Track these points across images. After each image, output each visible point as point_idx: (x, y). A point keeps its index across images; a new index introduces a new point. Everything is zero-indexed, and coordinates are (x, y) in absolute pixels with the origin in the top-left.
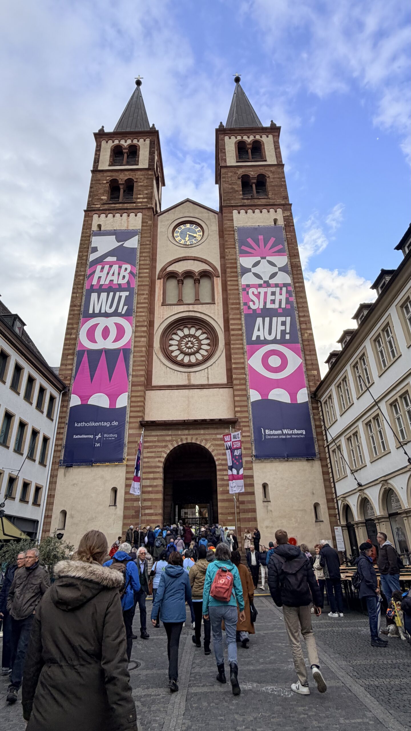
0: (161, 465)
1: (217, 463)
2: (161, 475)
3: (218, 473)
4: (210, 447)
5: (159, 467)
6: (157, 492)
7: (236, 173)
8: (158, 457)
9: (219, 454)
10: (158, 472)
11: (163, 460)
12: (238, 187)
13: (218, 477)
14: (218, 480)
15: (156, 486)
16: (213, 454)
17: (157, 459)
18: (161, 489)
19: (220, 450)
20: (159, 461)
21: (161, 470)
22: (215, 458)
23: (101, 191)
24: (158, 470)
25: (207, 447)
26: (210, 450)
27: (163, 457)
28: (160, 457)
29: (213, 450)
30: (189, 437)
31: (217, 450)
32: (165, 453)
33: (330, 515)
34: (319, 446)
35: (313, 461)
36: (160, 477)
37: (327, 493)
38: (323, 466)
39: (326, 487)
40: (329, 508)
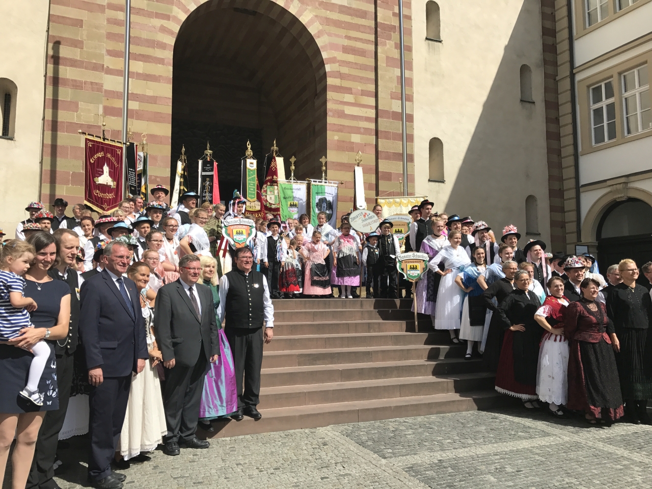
0: (171, 41)
1: (328, 68)
2: (167, 71)
3: (330, 95)
4: (311, 22)
5: (163, 46)
6: (156, 118)
8: (159, 16)
9: (333, 47)
10: (161, 61)
11: (176, 28)
13: (330, 105)
14: (329, 113)
15: (153, 100)
16: (320, 42)
17: (158, 22)
18: (167, 109)
19: (337, 36)
20: (163, 29)
21: (169, 55)
22: (324, 55)
24: (158, 53)
25: (304, 19)
26: (313, 30)
27: (175, 19)
28: (167, 17)
29: (320, 33)
31: (329, 35)
32: (185, 9)
33: (553, 224)
34: (546, 76)
35: (532, 105)
36: (164, 74)
37: (551, 178)
38: (548, 120)
39: (550, 165)
40: (553, 209)
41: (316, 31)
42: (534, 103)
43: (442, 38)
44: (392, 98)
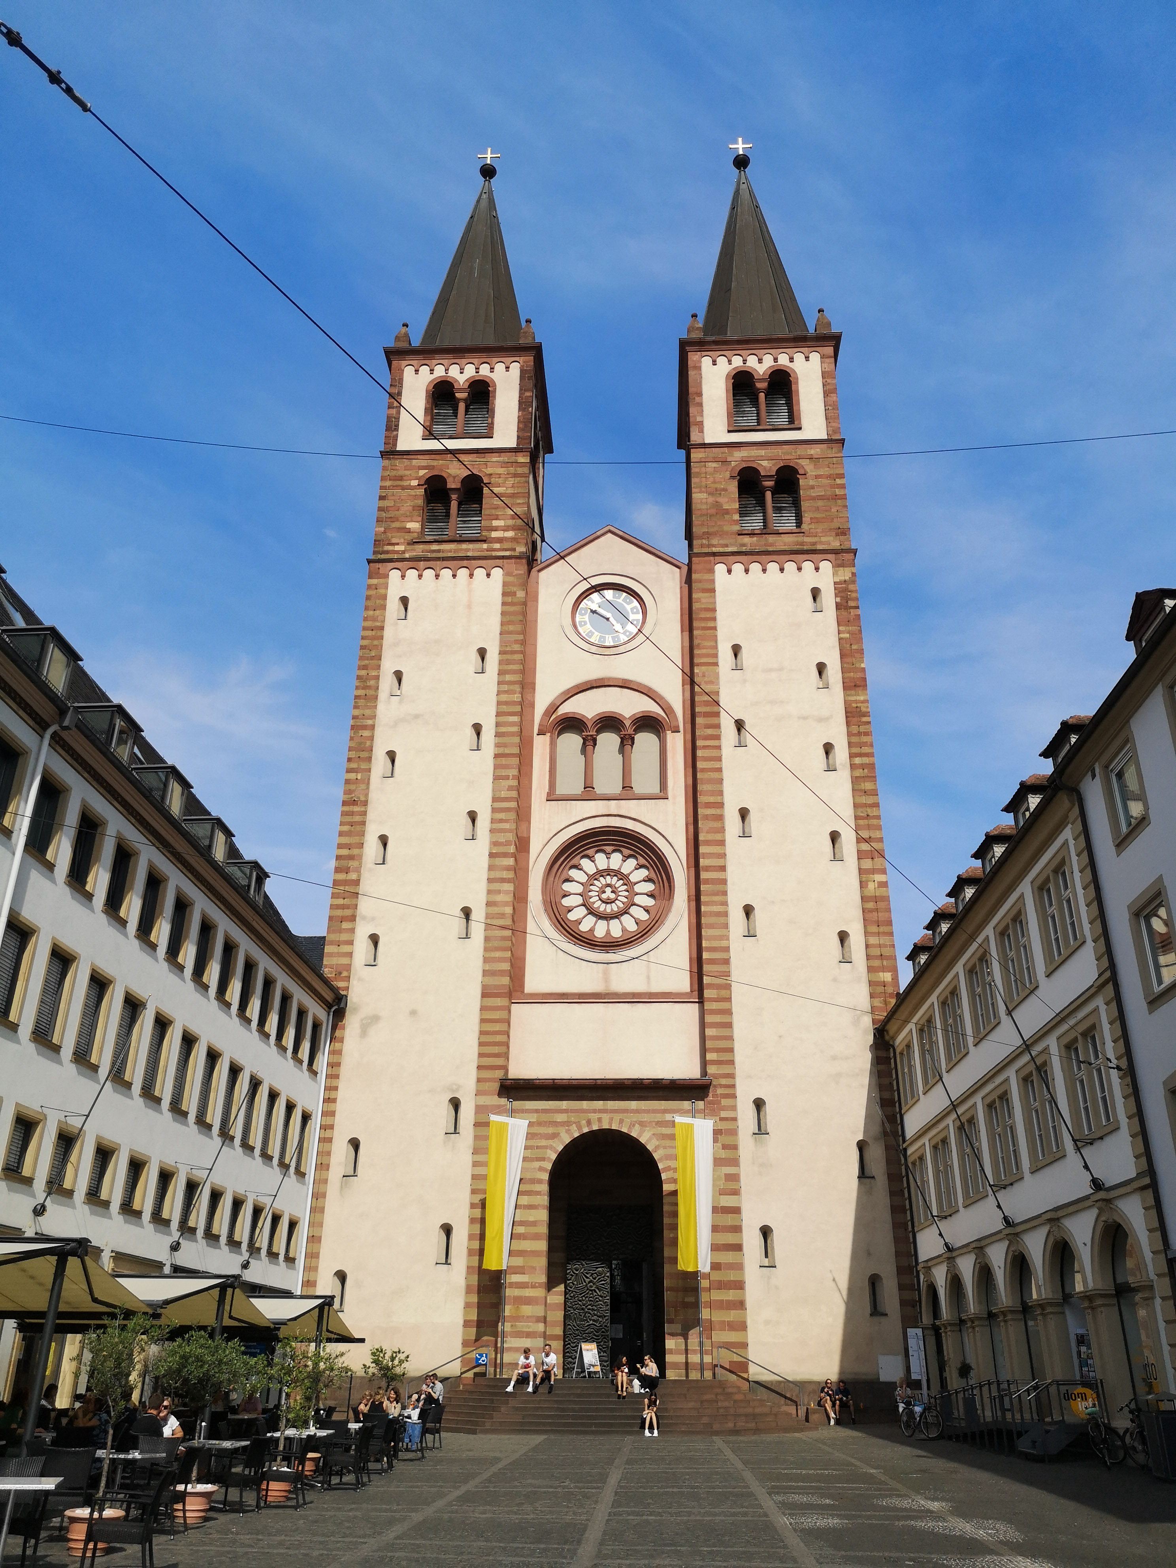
0: (546, 1176)
1: (664, 1176)
2: (545, 1200)
4: (649, 1140)
5: (540, 1181)
6: (536, 1237)
7: (725, 462)
8: (538, 1159)
9: (668, 1157)
10: (538, 1193)
11: (549, 1166)
12: (731, 499)
13: (666, 1208)
14: (665, 1215)
15: (534, 1224)
16: (656, 1156)
17: (537, 1164)
18: (544, 1229)
20: (541, 1169)
21: (545, 1188)
22: (661, 1166)
23: (407, 507)
24: (537, 1187)
25: (643, 1140)
26: (650, 1147)
27: (549, 1159)
28: (543, 1159)
29: (657, 1148)
30: (605, 1117)
31: (665, 1148)
32: (555, 1150)
33: (903, 1303)
34: (887, 1148)
35: (872, 1180)
36: (541, 1203)
37: (898, 1254)
38: (892, 1194)
39: (897, 1240)
40: (901, 1287)
41: (654, 1147)
42: (873, 1177)
43: (769, 1131)
44: (720, 1194)
